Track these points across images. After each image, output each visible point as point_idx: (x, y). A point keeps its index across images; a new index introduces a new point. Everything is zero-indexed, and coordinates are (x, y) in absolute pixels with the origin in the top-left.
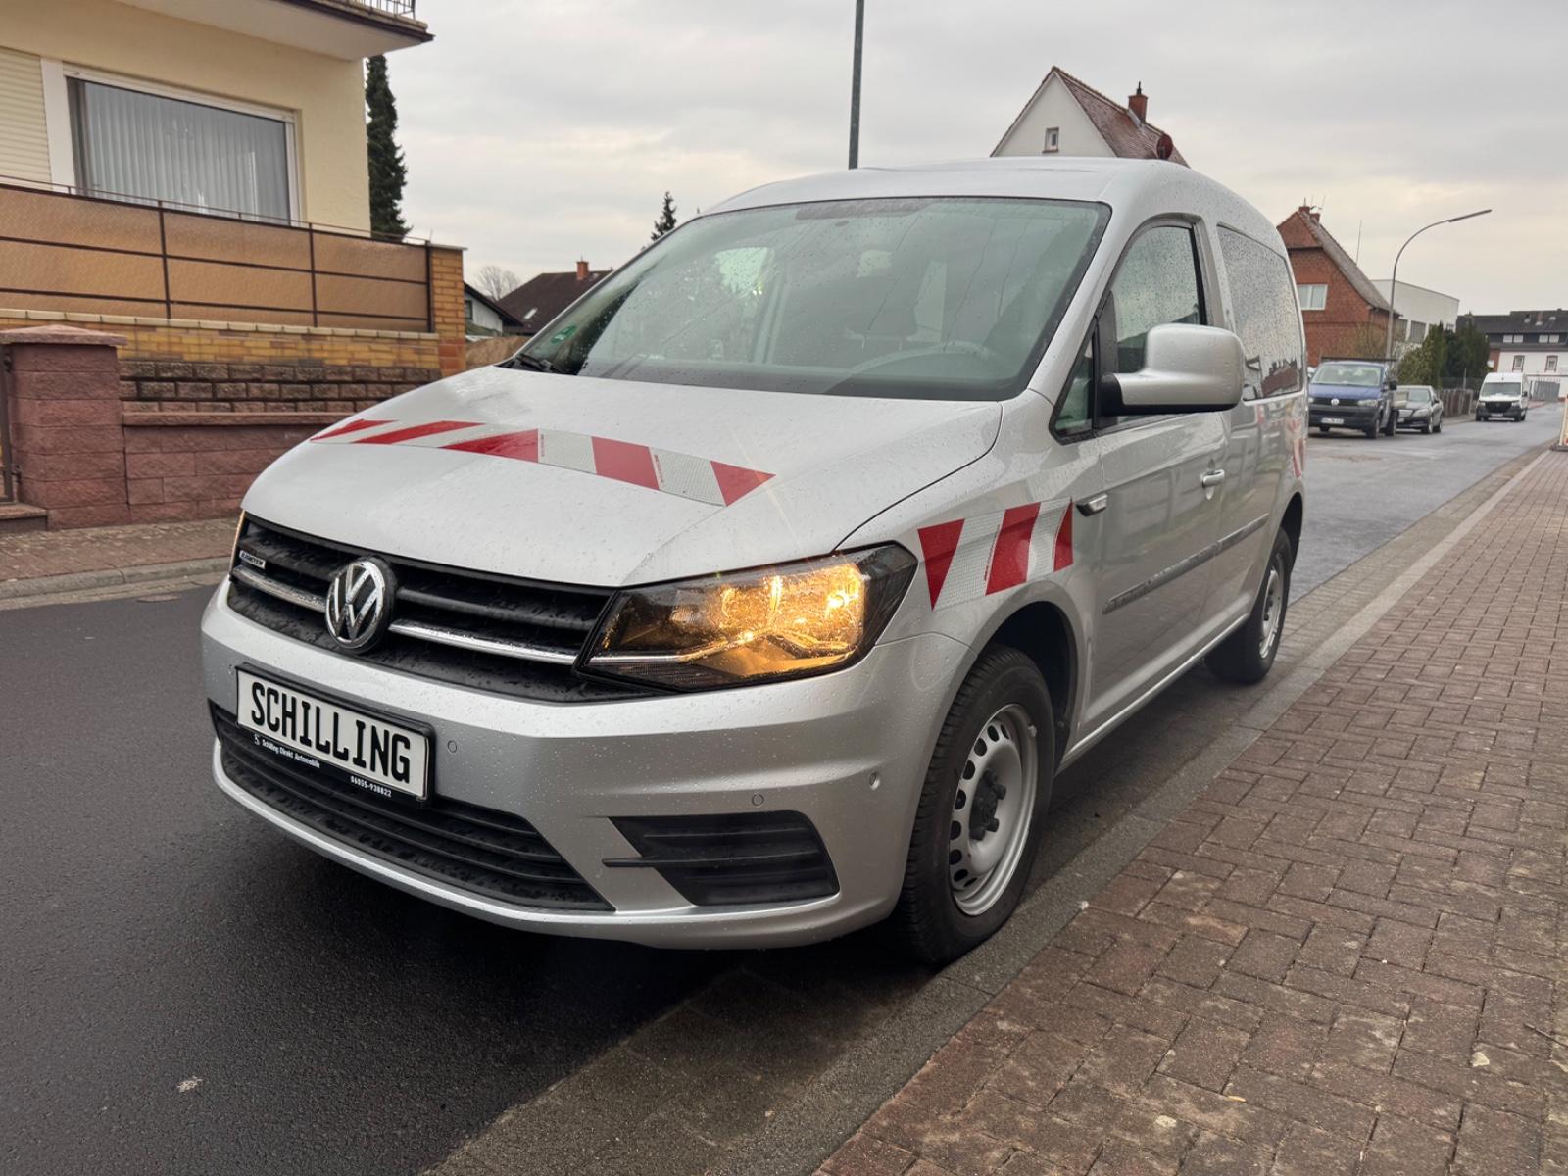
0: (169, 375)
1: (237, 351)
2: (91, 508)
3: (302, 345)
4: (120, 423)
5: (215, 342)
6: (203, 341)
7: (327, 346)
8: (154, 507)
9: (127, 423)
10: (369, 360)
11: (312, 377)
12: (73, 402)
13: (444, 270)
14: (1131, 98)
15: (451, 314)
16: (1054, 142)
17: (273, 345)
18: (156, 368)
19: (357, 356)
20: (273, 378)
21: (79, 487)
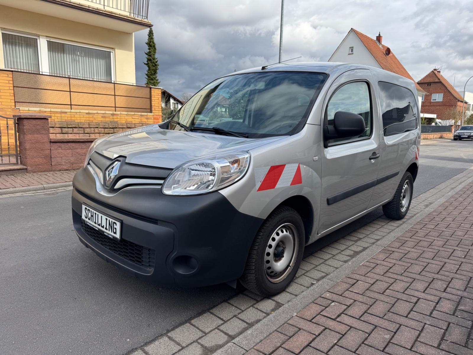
0: (71, 126)
1: (91, 119)
2: (40, 166)
3: (111, 117)
4: (49, 141)
5: (85, 116)
6: (81, 116)
7: (119, 117)
8: (59, 166)
9: (52, 141)
10: (132, 121)
11: (114, 127)
12: (35, 135)
13: (156, 94)
14: (377, 37)
15: (158, 107)
16: (352, 51)
17: (102, 117)
18: (67, 125)
19: (128, 120)
20: (102, 127)
21: (37, 160)
